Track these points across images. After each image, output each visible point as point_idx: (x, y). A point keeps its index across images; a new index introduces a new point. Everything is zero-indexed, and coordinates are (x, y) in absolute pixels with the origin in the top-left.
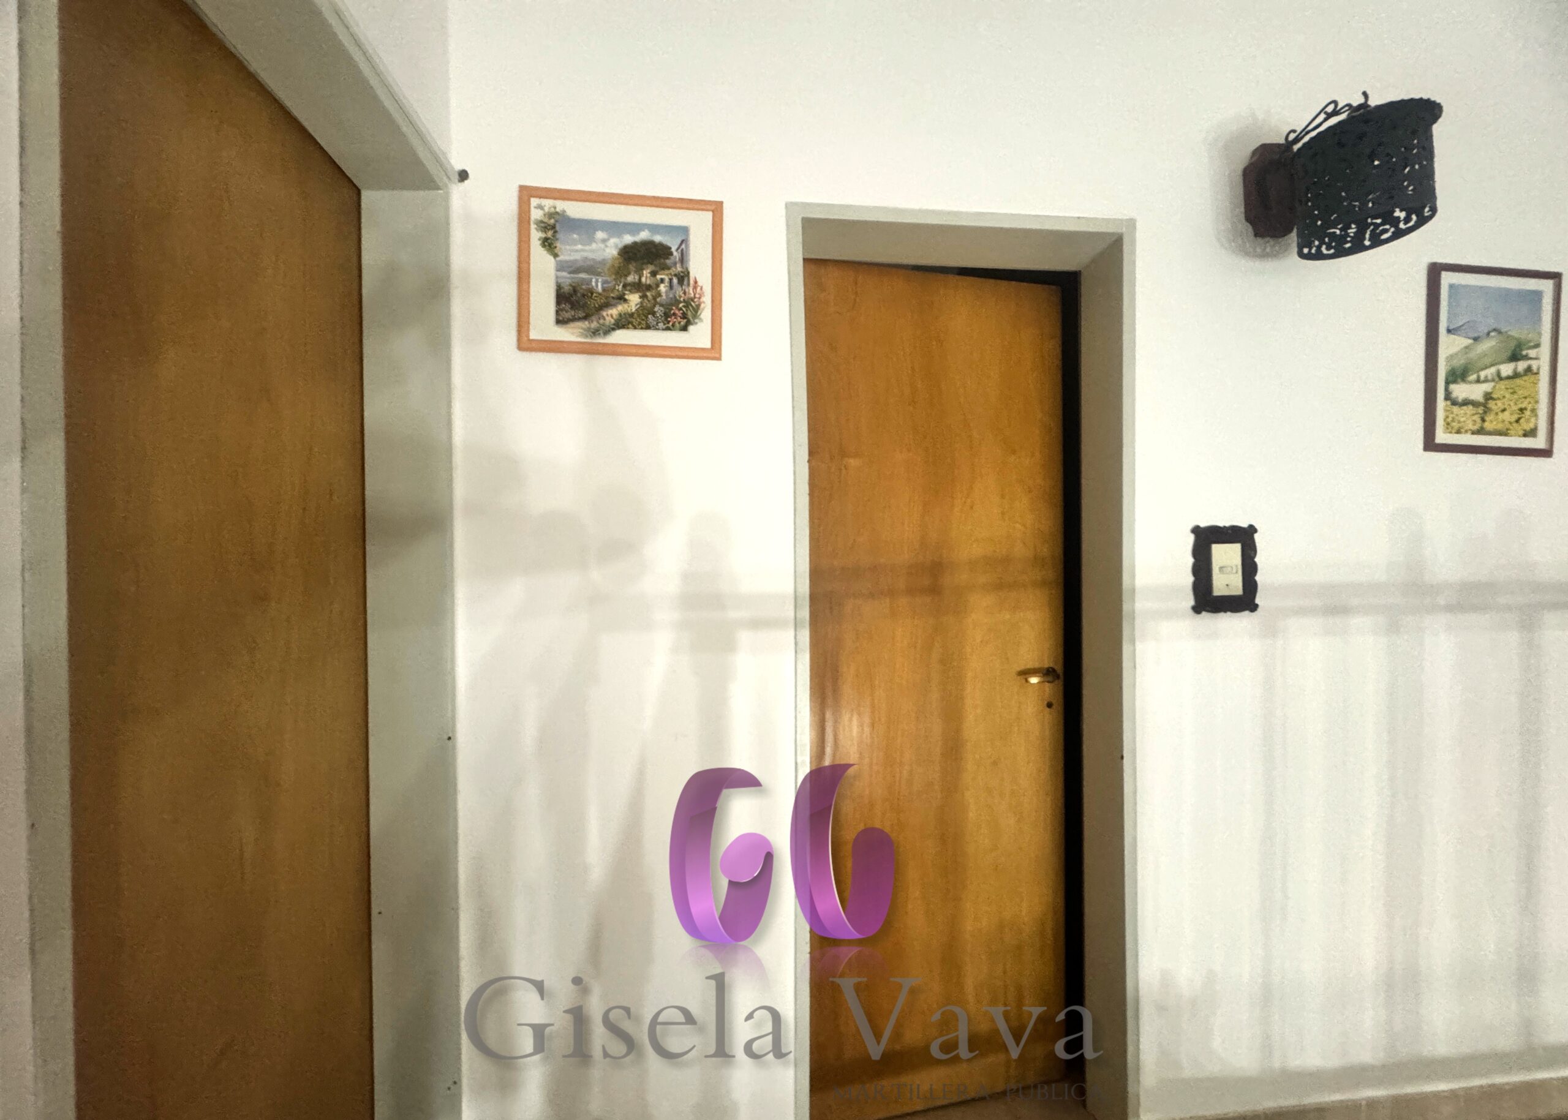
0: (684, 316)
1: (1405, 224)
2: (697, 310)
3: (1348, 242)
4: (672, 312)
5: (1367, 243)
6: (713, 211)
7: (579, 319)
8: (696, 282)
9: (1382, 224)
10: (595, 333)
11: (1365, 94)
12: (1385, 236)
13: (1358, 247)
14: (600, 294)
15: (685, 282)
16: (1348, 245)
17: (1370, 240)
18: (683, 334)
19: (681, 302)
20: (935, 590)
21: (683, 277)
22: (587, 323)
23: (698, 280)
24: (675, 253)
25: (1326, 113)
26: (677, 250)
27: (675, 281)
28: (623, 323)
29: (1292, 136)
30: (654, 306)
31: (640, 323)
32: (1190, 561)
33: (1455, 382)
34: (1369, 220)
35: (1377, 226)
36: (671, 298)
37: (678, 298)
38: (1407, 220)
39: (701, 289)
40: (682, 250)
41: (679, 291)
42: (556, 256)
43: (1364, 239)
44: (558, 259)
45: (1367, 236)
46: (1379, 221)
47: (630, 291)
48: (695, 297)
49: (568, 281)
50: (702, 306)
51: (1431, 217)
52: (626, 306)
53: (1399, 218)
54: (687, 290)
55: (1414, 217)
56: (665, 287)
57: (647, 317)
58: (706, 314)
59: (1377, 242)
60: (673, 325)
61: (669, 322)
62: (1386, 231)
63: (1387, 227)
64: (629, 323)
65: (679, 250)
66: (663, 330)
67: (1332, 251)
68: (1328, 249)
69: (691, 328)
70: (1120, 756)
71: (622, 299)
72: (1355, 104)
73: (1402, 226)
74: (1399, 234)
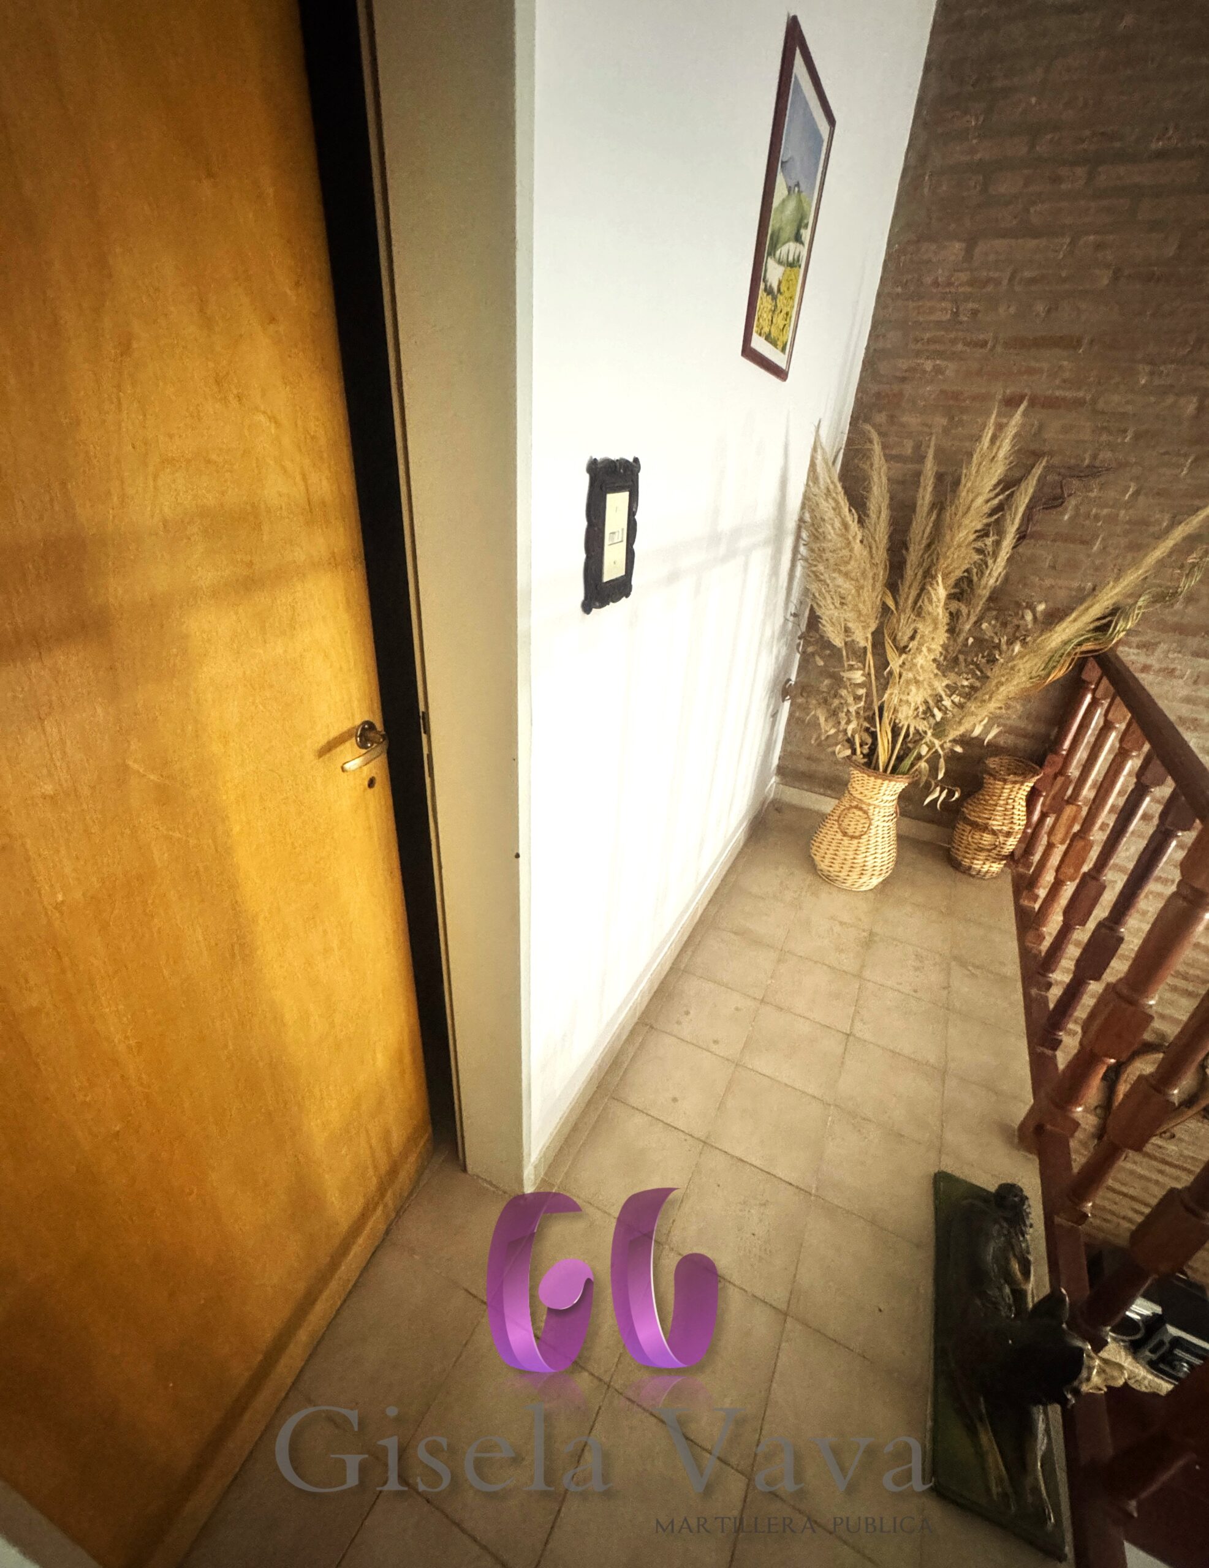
32: (583, 524)
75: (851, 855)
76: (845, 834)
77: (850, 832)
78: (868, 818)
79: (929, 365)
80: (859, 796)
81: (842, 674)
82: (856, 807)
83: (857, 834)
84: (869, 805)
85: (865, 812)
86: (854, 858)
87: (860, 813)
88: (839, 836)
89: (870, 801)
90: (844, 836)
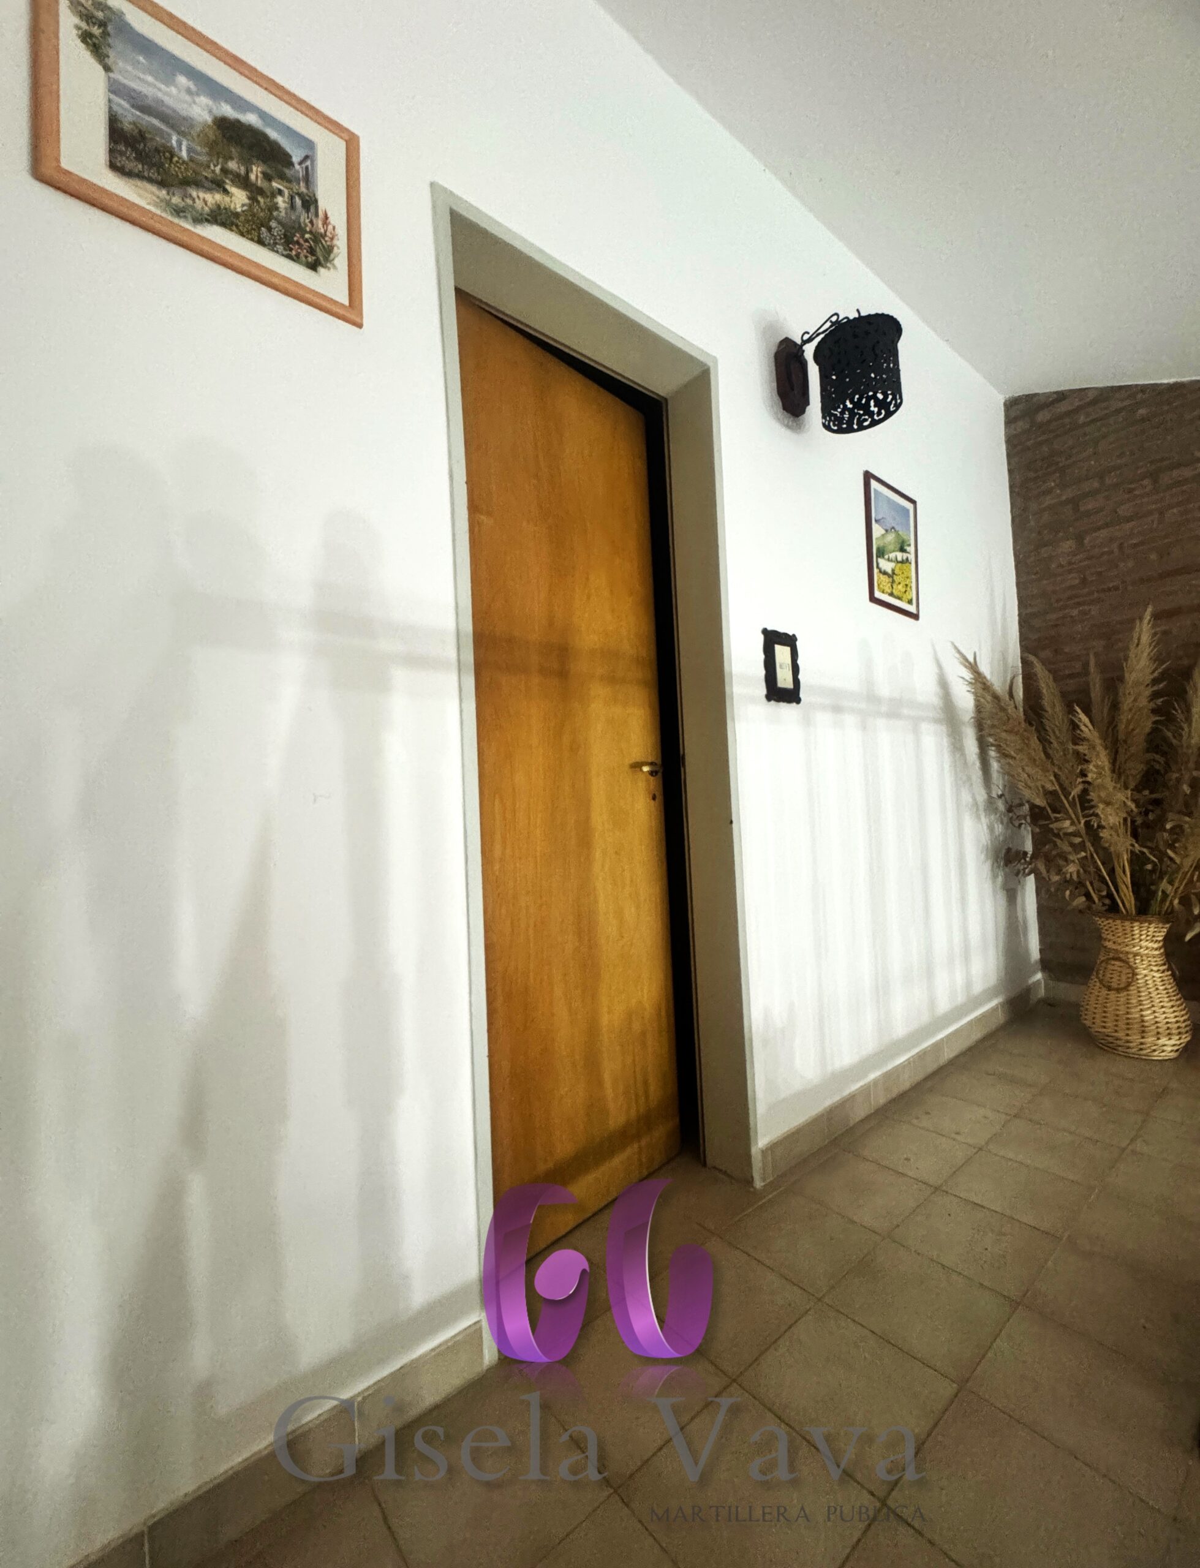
0: (312, 251)
1: (878, 416)
2: (329, 250)
3: (844, 424)
4: (295, 239)
5: (855, 427)
6: (346, 141)
7: (150, 180)
8: (326, 217)
9: (864, 415)
10: (178, 212)
11: (858, 311)
12: (866, 424)
13: (850, 430)
14: (184, 162)
15: (312, 209)
16: (845, 426)
17: (857, 424)
18: (309, 272)
19: (307, 232)
20: (563, 674)
21: (310, 203)
22: (164, 192)
23: (329, 214)
24: (297, 167)
25: (831, 322)
26: (300, 163)
27: (298, 201)
28: (221, 217)
29: (806, 337)
30: (270, 220)
31: (248, 232)
32: (762, 657)
33: (880, 557)
34: (856, 411)
35: (861, 415)
36: (294, 221)
37: (303, 225)
38: (879, 413)
39: (334, 228)
40: (307, 168)
41: (304, 218)
42: (107, 69)
43: (853, 424)
44: (111, 75)
45: (855, 421)
46: (861, 412)
47: (232, 181)
48: (326, 235)
49: (130, 118)
50: (335, 250)
51: (895, 412)
52: (227, 199)
53: (873, 411)
54: (315, 221)
55: (883, 412)
56: (284, 202)
57: (259, 229)
58: (340, 259)
59: (861, 428)
60: (298, 255)
61: (291, 250)
62: (866, 420)
63: (867, 417)
64: (232, 224)
65: (304, 166)
66: (283, 255)
67: (836, 428)
68: (834, 425)
69: (321, 270)
70: (729, 821)
71: (218, 185)
72: (851, 318)
73: (876, 417)
74: (874, 423)
75: (1122, 1010)
76: (1109, 989)
77: (1114, 985)
78: (1130, 967)
79: (1075, 612)
80: (1114, 947)
81: (1051, 826)
82: (1114, 959)
83: (1122, 986)
84: (1127, 953)
85: (1127, 963)
86: (1128, 1013)
87: (1118, 963)
88: (1104, 992)
89: (1127, 949)
90: (1109, 990)
